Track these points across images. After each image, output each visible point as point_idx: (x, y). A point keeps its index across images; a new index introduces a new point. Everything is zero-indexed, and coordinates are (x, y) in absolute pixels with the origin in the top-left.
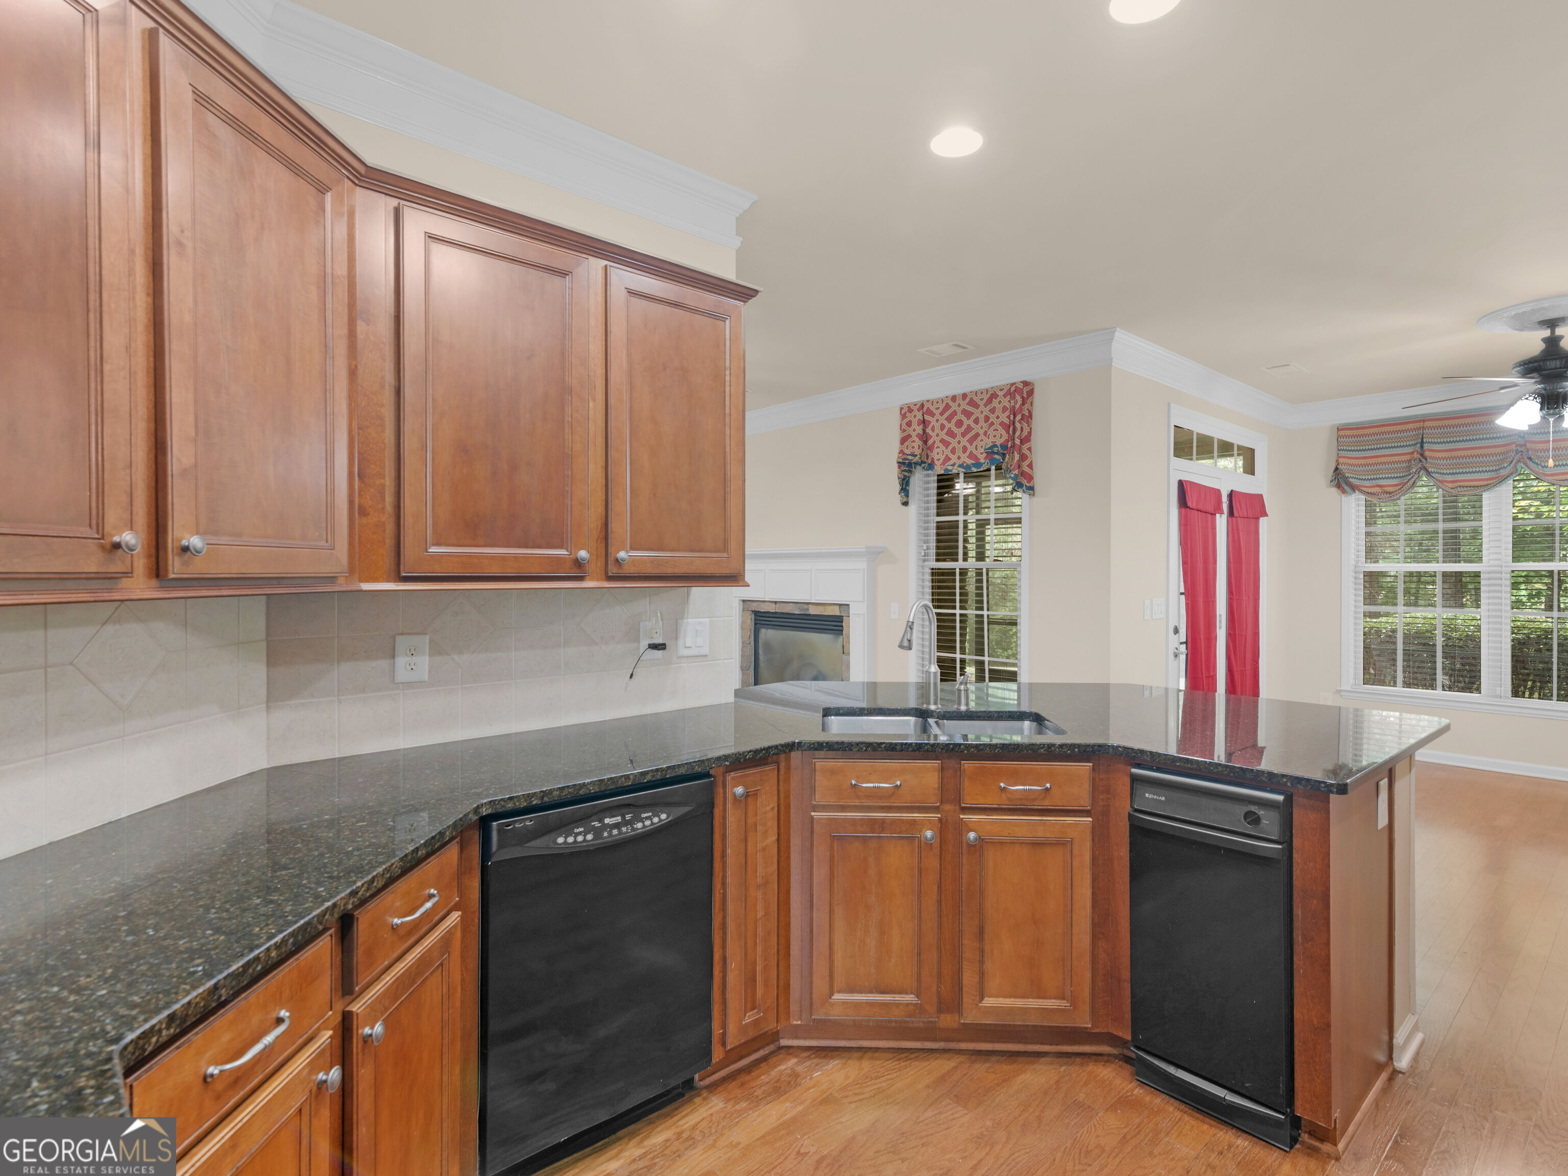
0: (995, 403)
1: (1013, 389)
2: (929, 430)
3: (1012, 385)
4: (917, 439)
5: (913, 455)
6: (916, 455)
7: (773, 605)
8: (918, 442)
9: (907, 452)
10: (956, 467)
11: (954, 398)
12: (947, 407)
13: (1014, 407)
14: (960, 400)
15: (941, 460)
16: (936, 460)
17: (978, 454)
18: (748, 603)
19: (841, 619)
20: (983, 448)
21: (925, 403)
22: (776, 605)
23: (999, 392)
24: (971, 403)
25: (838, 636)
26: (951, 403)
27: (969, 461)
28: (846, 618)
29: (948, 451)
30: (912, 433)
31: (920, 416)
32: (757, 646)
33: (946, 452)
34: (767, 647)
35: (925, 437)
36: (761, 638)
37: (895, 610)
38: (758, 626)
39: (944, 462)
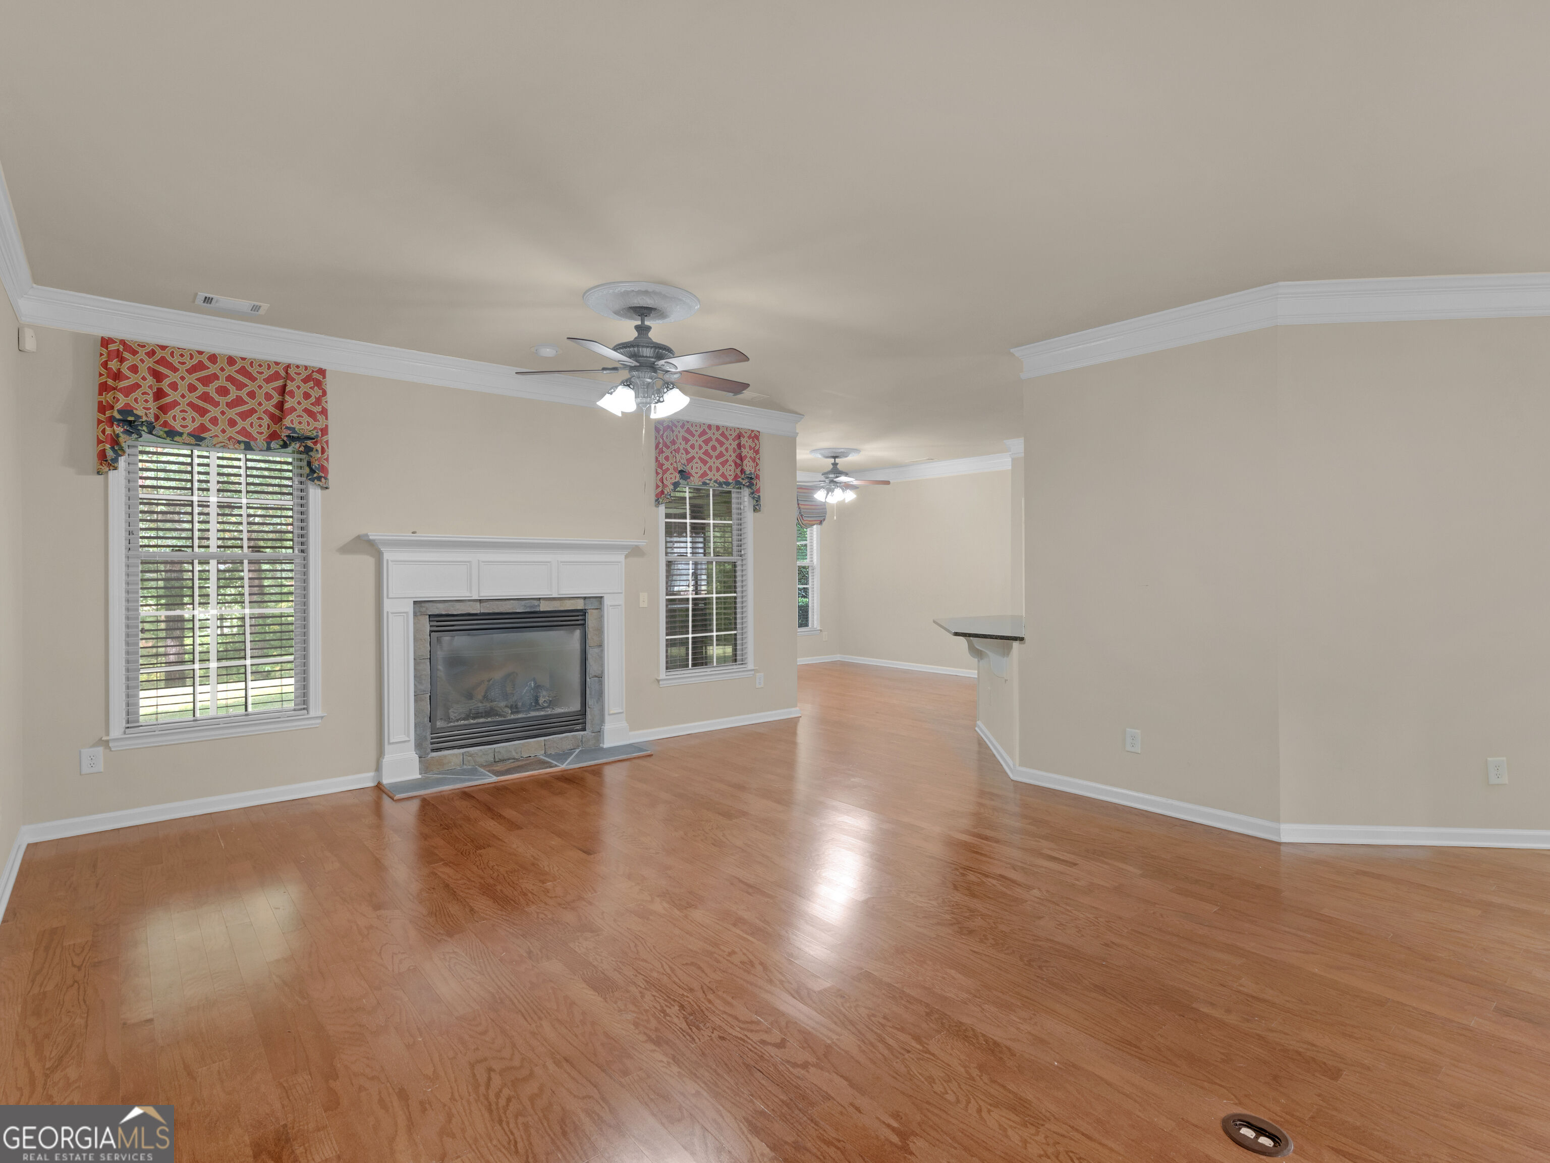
0: (742, 442)
1: (753, 435)
5: (683, 465)
7: (479, 606)
8: (684, 455)
9: (679, 462)
11: (709, 427)
12: (704, 433)
13: (755, 448)
14: (714, 430)
15: (699, 475)
16: (693, 472)
17: (728, 477)
18: (427, 605)
19: (583, 612)
20: (732, 473)
21: (686, 423)
22: (484, 604)
23: (744, 434)
24: (723, 434)
25: (575, 629)
26: (707, 430)
27: (722, 480)
28: (594, 611)
29: (706, 468)
30: (679, 446)
31: (682, 433)
32: (434, 660)
33: (704, 469)
34: (453, 659)
36: (443, 649)
37: (643, 599)
38: (435, 636)
39: (702, 476)
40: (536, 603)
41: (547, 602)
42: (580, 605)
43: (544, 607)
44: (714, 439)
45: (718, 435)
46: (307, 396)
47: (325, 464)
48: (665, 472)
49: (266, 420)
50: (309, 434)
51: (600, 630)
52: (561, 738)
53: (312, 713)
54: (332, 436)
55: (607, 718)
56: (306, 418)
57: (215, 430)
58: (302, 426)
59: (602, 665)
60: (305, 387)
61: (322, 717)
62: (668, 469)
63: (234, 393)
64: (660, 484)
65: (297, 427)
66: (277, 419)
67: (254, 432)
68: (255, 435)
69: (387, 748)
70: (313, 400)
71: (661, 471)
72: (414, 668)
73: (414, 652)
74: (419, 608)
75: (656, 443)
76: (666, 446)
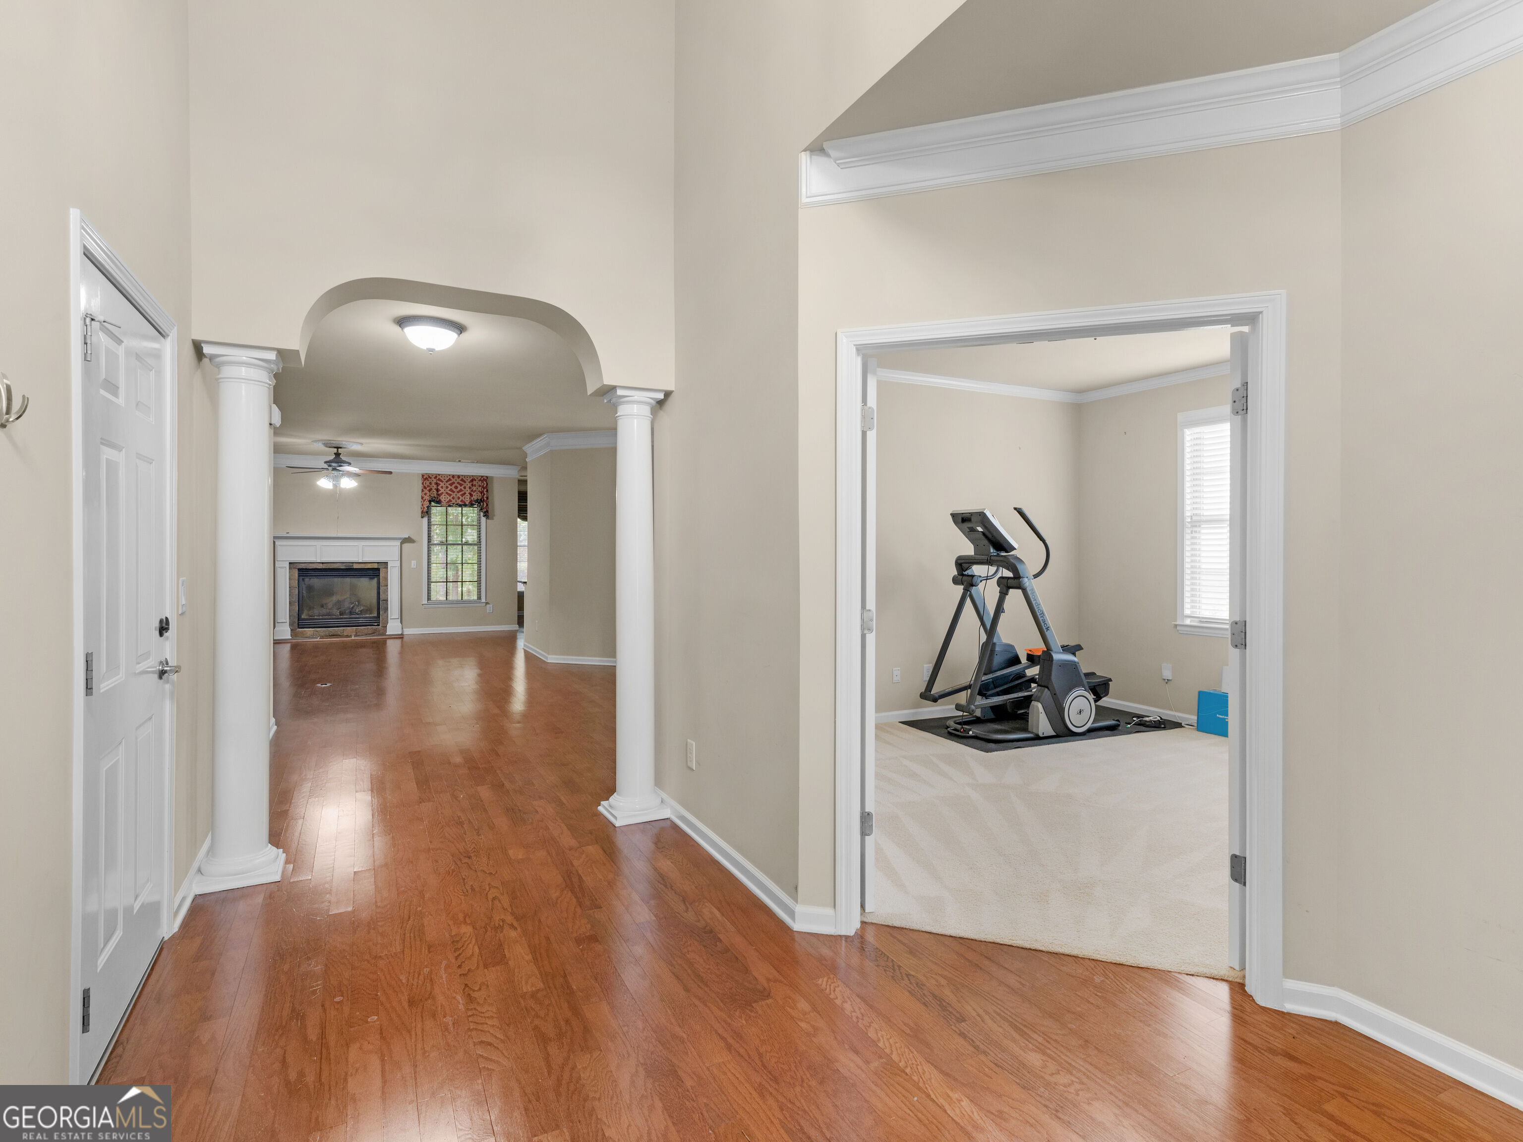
0: (474, 483)
1: (482, 479)
2: (439, 487)
3: (482, 477)
5: (434, 497)
7: (321, 565)
8: (435, 492)
9: (432, 495)
11: (453, 476)
12: (450, 480)
13: (483, 486)
14: (456, 478)
16: (443, 500)
17: (466, 501)
18: (297, 564)
19: (378, 570)
20: (468, 499)
21: (437, 475)
22: (325, 564)
23: (476, 479)
24: (462, 480)
25: (374, 578)
26: (452, 479)
27: (461, 503)
28: (384, 569)
29: (450, 498)
30: (432, 488)
31: (435, 481)
32: (300, 588)
33: (449, 498)
34: (310, 588)
35: (438, 490)
36: (305, 584)
37: (414, 564)
38: (301, 578)
39: (448, 502)
40: (351, 564)
41: (358, 564)
42: (376, 566)
43: (355, 566)
44: (456, 483)
45: (459, 480)
48: (424, 501)
51: (386, 579)
52: (364, 628)
55: (389, 620)
59: (387, 595)
62: (426, 499)
64: (422, 507)
69: (276, 624)
71: (422, 501)
72: (290, 592)
73: (290, 584)
74: (292, 565)
75: (421, 487)
76: (425, 488)
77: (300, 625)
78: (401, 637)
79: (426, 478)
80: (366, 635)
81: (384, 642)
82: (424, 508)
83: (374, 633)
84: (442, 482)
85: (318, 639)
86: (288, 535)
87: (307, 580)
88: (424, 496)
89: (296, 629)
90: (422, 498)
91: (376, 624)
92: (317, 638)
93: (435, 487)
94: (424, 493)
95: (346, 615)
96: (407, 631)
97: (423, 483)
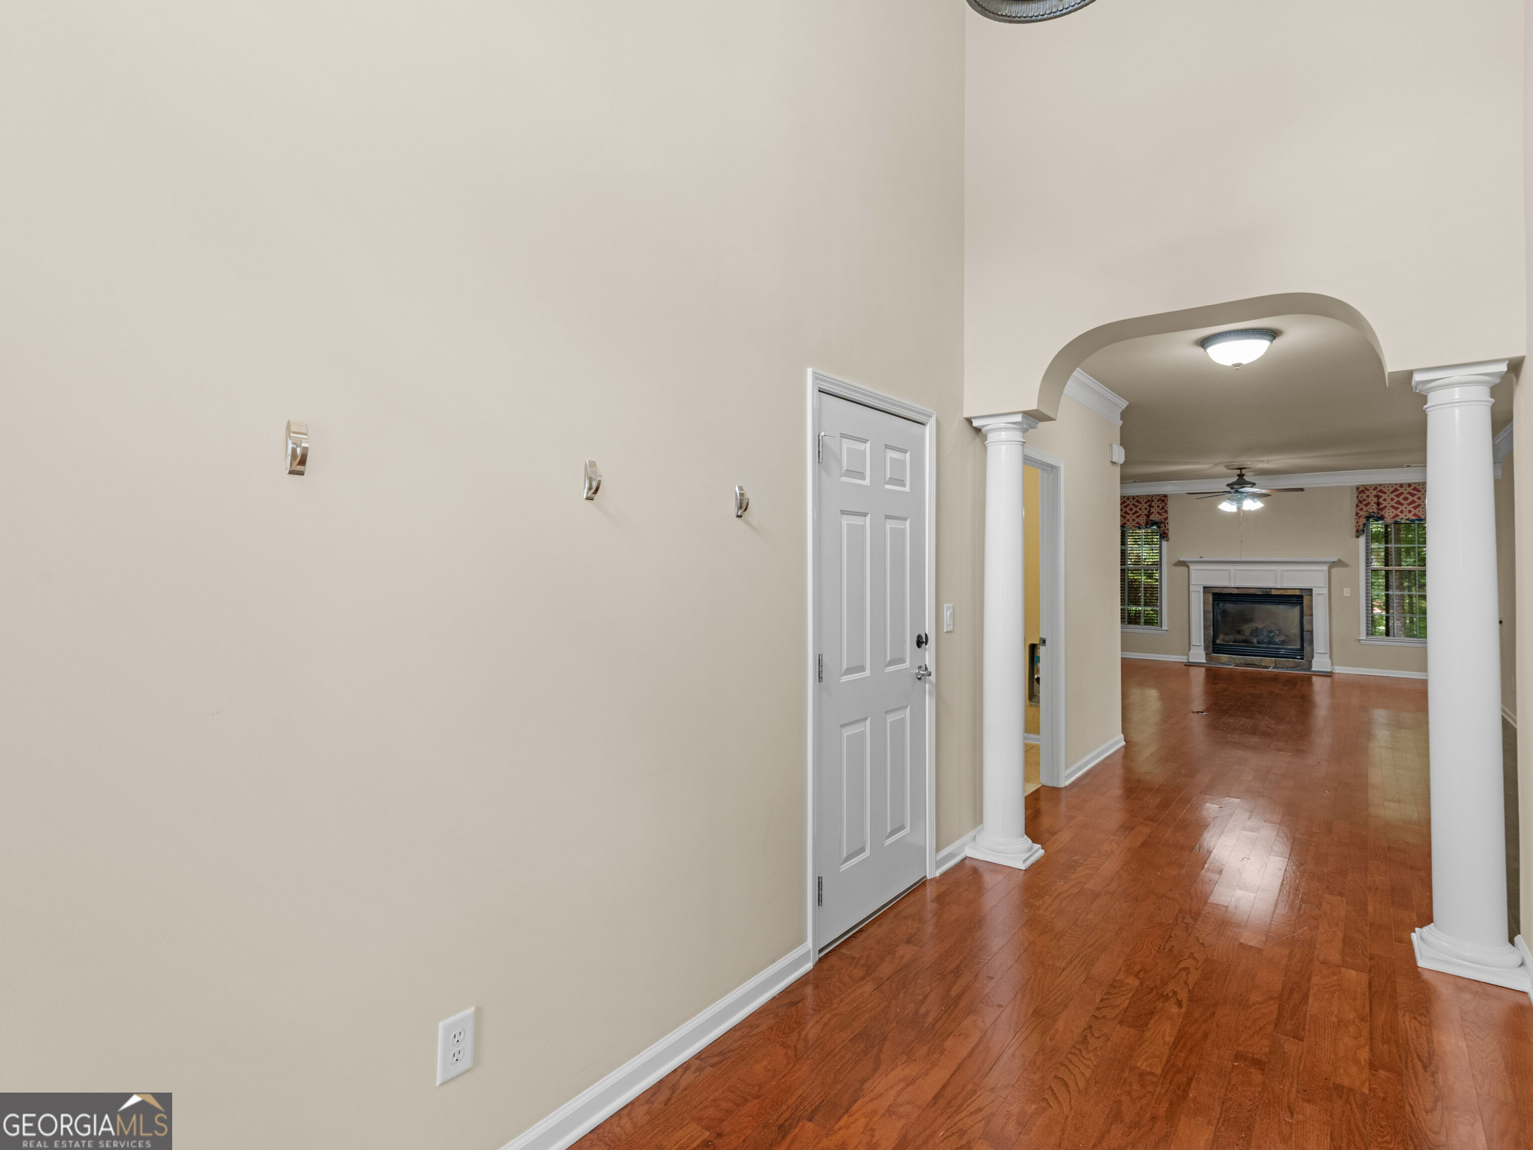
2: (1381, 500)
4: (1375, 505)
5: (1373, 512)
6: (1375, 513)
7: (1236, 590)
8: (1375, 506)
9: (1370, 511)
10: (1404, 520)
11: (1401, 486)
12: (1396, 490)
14: (1406, 487)
15: (1391, 516)
16: (1386, 515)
17: (1421, 515)
18: (1210, 588)
19: (1301, 597)
21: (1378, 486)
22: (1239, 590)
24: (1415, 489)
25: (1297, 605)
26: (1399, 488)
27: (1414, 518)
28: (1308, 596)
30: (1371, 502)
31: (1375, 493)
32: (1215, 614)
33: (1396, 512)
34: (1224, 613)
35: (1378, 504)
36: (1219, 609)
37: (1347, 592)
38: (1216, 602)
39: (1394, 517)
40: (1269, 590)
41: (1276, 590)
42: (1298, 593)
43: (1273, 592)
45: (1409, 490)
46: (1158, 507)
47: (1166, 531)
48: (1359, 517)
49: (1145, 517)
50: (1158, 521)
51: (1311, 607)
52: (1285, 661)
53: (1163, 629)
54: (1169, 520)
55: (1315, 655)
56: (1157, 515)
57: (1128, 523)
58: (1155, 519)
59: (1312, 626)
60: (1158, 503)
61: (1167, 630)
62: (1361, 515)
63: (1134, 509)
64: (1357, 525)
65: (1153, 519)
66: (1148, 516)
67: (1141, 522)
68: (1142, 524)
69: (1192, 647)
70: (1160, 508)
71: (1357, 517)
72: (1204, 615)
73: (1204, 608)
74: (1206, 590)
75: (1355, 501)
76: (1360, 502)
77: (1216, 650)
78: (1329, 675)
79: (1362, 491)
80: (1287, 668)
81: (1308, 679)
82: (1359, 526)
83: (1297, 667)
84: (1385, 493)
85: (1231, 667)
86: (1201, 560)
87: (1221, 604)
88: (1359, 512)
89: (1211, 654)
90: (1357, 514)
91: (1299, 657)
92: (1230, 665)
93: (1375, 500)
94: (1359, 508)
95: (1264, 644)
96: (1338, 670)
97: (1357, 497)
